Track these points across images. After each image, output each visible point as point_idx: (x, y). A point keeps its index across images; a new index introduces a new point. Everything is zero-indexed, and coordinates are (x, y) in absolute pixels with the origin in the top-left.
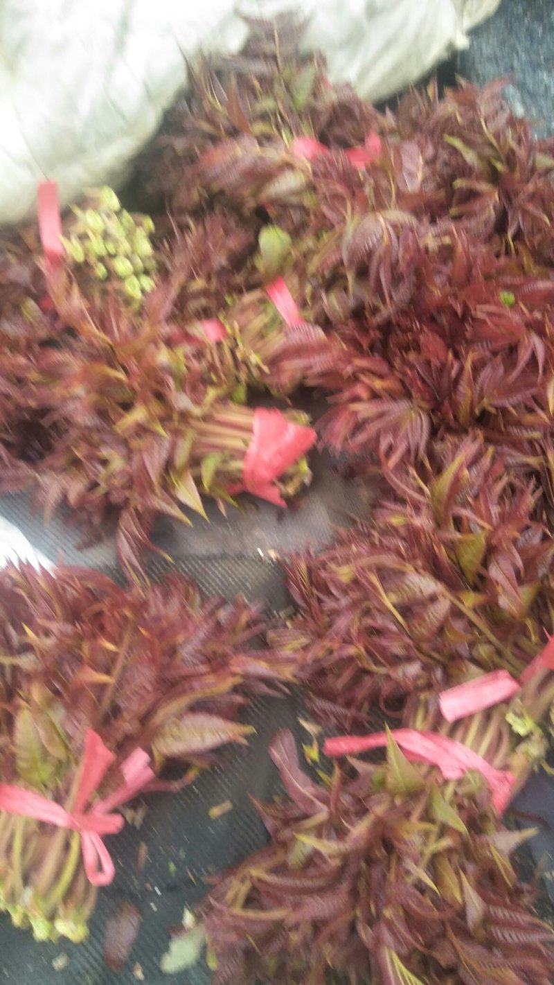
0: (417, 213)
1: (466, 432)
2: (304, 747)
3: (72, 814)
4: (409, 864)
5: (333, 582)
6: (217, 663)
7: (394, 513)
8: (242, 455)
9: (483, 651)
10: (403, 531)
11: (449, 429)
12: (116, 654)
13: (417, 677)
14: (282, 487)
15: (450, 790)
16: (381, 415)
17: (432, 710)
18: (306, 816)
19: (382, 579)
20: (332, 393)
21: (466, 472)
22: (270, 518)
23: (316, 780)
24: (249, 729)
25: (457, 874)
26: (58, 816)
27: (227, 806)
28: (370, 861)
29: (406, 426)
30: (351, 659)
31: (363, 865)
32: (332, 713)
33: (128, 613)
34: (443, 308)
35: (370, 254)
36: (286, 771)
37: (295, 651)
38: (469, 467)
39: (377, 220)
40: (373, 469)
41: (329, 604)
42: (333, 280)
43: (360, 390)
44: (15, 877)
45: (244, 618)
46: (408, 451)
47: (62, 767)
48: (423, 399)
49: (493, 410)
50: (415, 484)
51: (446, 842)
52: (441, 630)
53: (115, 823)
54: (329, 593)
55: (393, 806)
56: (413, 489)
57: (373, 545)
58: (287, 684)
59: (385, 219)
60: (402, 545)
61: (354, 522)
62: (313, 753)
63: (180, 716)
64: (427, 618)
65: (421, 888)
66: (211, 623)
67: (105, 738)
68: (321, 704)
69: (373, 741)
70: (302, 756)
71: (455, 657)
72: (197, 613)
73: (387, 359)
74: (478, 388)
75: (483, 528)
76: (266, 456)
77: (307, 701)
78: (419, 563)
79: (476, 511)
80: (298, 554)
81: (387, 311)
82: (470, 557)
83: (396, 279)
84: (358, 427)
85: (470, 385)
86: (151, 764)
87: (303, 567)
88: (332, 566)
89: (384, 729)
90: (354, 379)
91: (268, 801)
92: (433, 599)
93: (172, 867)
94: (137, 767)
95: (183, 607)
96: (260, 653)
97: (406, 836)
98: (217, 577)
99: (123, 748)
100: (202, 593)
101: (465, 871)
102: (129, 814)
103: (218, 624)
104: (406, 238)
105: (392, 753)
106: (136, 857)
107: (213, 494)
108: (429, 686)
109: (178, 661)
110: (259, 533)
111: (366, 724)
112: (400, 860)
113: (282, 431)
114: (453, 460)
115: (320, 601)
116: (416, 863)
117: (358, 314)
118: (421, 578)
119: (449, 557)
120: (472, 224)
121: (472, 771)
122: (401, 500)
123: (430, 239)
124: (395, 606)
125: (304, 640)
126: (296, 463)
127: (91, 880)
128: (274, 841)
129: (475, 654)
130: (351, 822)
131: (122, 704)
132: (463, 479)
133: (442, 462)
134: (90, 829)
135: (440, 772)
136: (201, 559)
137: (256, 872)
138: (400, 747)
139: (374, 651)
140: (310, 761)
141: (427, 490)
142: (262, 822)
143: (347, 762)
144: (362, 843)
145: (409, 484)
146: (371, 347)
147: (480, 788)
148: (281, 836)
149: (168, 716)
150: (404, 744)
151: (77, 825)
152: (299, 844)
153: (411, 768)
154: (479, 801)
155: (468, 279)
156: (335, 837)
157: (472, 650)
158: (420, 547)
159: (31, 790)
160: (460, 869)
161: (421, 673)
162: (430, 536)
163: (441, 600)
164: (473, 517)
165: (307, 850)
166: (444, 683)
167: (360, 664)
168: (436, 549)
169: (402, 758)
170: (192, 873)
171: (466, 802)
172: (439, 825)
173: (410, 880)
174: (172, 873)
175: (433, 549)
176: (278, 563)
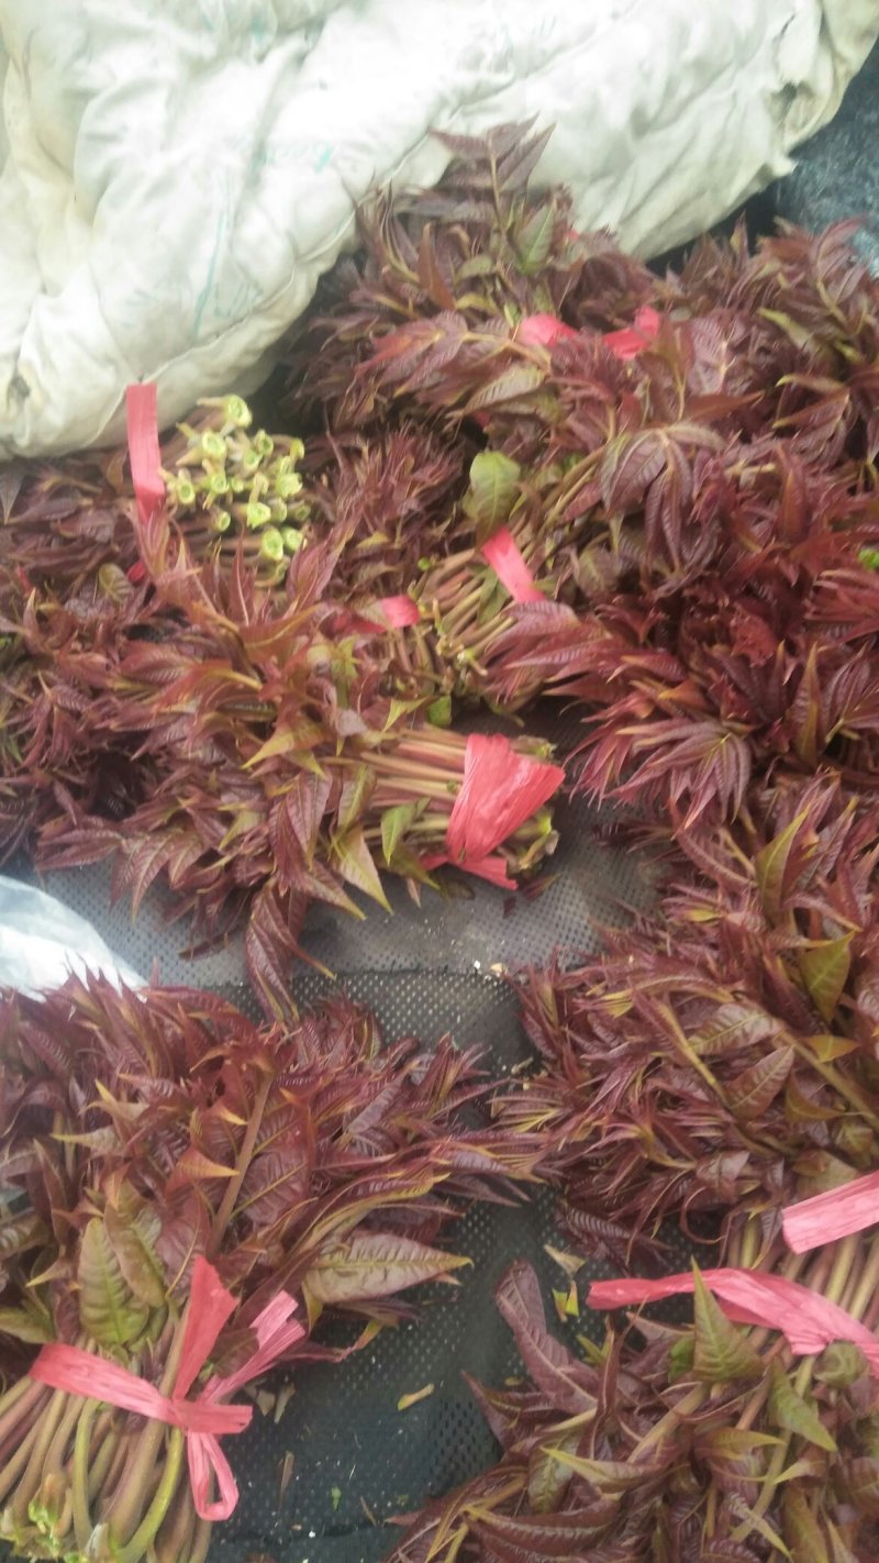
0: (719, 425)
1: (811, 772)
2: (555, 1292)
3: (170, 1396)
4: (738, 1506)
5: (597, 1013)
6: (408, 1149)
7: (695, 902)
8: (447, 807)
9: (852, 1135)
10: (712, 935)
11: (783, 767)
12: (244, 1128)
13: (741, 1178)
14: (511, 859)
15: (804, 1374)
16: (673, 743)
17: (769, 1235)
18: (561, 1415)
19: (679, 1012)
20: (590, 709)
21: (814, 838)
22: (491, 909)
23: (576, 1352)
24: (462, 1261)
25: (821, 1522)
26: (149, 1402)
27: (429, 1389)
28: (672, 1500)
29: (712, 762)
30: (629, 1144)
31: (658, 1502)
32: (602, 1238)
33: (261, 1062)
34: (765, 574)
35: (647, 489)
36: (527, 1337)
37: (534, 1130)
39: (655, 439)
40: (661, 831)
41: (593, 1054)
42: (588, 533)
43: (633, 703)
44: (76, 1503)
45: (451, 1077)
46: (716, 800)
47: (154, 1317)
48: (738, 718)
49: (854, 737)
50: (730, 854)
51: (800, 1469)
52: (780, 1098)
53: (242, 1416)
54: (593, 1036)
55: (706, 1405)
56: (726, 864)
58: (523, 1184)
59: (669, 436)
60: (711, 957)
61: (632, 916)
62: (569, 1304)
63: (347, 1237)
64: (755, 1078)
65: (754, 1542)
66: (399, 1080)
67: (225, 1274)
68: (581, 1220)
69: (669, 1287)
70: (551, 1309)
71: (806, 1146)
72: (376, 1066)
73: (676, 652)
74: (829, 701)
75: (845, 930)
76: (484, 811)
77: (558, 1217)
78: (741, 986)
79: (832, 900)
80: (539, 970)
81: (674, 580)
82: (826, 976)
83: (690, 530)
84: (634, 763)
85: (814, 695)
86: (300, 1314)
87: (547, 989)
88: (596, 989)
89: (690, 1269)
90: (624, 686)
91: (495, 1384)
92: (765, 1046)
93: (336, 1493)
94: (277, 1322)
95: (353, 1055)
96: (479, 1134)
97: (731, 1455)
98: (406, 1006)
99: (254, 1289)
100: (381, 1029)
101: (836, 1522)
102: (265, 1400)
103: (408, 1077)
104: (704, 463)
105: (702, 1307)
106: (277, 1476)
107: (401, 872)
108: (762, 1194)
109: (344, 1138)
110: (472, 933)
111: (659, 1258)
112: (721, 1496)
113: (509, 771)
114: (791, 819)
115: (576, 1048)
116: (751, 1507)
117: (628, 583)
118: (746, 1013)
119: (792, 980)
120: (809, 442)
121: (840, 1341)
122: (707, 882)
123: (742, 466)
124: (702, 1058)
125: (552, 1113)
126: (533, 819)
127: (202, 1515)
128: (505, 1457)
129: (838, 1140)
130: (636, 1429)
131: (254, 1214)
132: (810, 847)
133: (775, 821)
134: (201, 1428)
135: (787, 1344)
136: (382, 974)
137: (476, 1510)
138: (717, 1297)
139: (668, 1132)
140: (564, 1319)
141: (750, 866)
142: (485, 1419)
143: (627, 1321)
144: (655, 1465)
145: (718, 855)
146: (651, 635)
147: (857, 1376)
148: (517, 1448)
149: (328, 1235)
150: (723, 1293)
151: (180, 1417)
152: (549, 1461)
153: (738, 1336)
154: (855, 1395)
155: (805, 528)
156: (610, 1454)
157: (833, 1133)
158: (741, 959)
159: (105, 1357)
160: (827, 1515)
161: (748, 1171)
162: (757, 943)
163: (780, 1049)
164: (828, 911)
165: (563, 1474)
166: (788, 1191)
167: (646, 1156)
168: (768, 964)
169: (721, 1316)
170: (370, 1506)
171: (833, 1396)
172: (787, 1436)
173: (740, 1534)
174: (336, 1503)
175: (763, 964)
176: (507, 984)
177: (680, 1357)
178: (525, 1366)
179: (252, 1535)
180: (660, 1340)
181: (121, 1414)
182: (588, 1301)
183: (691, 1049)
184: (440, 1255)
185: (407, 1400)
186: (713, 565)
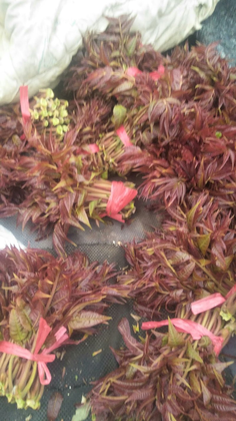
0: (180, 99)
1: (202, 191)
2: (133, 325)
3: (34, 353)
4: (178, 376)
5: (145, 254)
6: (95, 290)
7: (171, 225)
8: (106, 201)
9: (209, 284)
10: (175, 234)
11: (194, 190)
12: (53, 285)
13: (181, 296)
14: (123, 215)
15: (196, 344)
16: (166, 184)
17: (188, 310)
18: (134, 356)
19: (166, 254)
20: (144, 175)
21: (201, 208)
22: (118, 228)
23: (138, 340)
24: (109, 318)
25: (199, 380)
26: (28, 355)
27: (100, 351)
28: (162, 375)
29: (176, 189)
30: (153, 288)
31: (158, 376)
32: (145, 312)
33: (57, 268)
34: (191, 139)
35: (160, 116)
36: (126, 337)
37: (128, 284)
38: (203, 206)
39: (163, 102)
40: (162, 207)
41: (143, 265)
42: (144, 127)
43: (156, 173)
44: (9, 381)
45: (107, 271)
46: (177, 198)
47: (29, 334)
48: (183, 177)
49: (213, 182)
50: (180, 213)
51: (194, 367)
52: (191, 275)
53: (52, 358)
54: (143, 260)
55: (171, 352)
56: (179, 215)
57: (162, 239)
58: (125, 298)
59: (166, 101)
60: (174, 240)
61: (154, 230)
62: (137, 329)
63: (80, 312)
64: (185, 270)
65: (182, 385)
66: (93, 272)
67: (48, 322)
68: (140, 307)
69: (162, 323)
70: (132, 330)
71: (198, 287)
72: (87, 269)
73: (167, 159)
74: (206, 173)
75: (209, 232)
76: (116, 201)
77: (134, 306)
78: (182, 247)
79: (206, 224)
80: (130, 243)
81: (167, 140)
82: (204, 244)
83: (171, 127)
84: (155, 189)
85: (203, 171)
86: (67, 332)
87: (132, 248)
88: (145, 248)
89: (167, 319)
90: (153, 169)
91: (118, 349)
92: (188, 262)
93: (76, 377)
94: (61, 334)
95: (81, 266)
96: (114, 286)
97: (176, 364)
98: (95, 253)
99: (55, 326)
100: (89, 259)
101: (202, 380)
102: (58, 355)
103: (96, 272)
104: (175, 109)
105: (170, 329)
106: (61, 373)
107: (94, 218)
108: (186, 300)
109: (79, 287)
110: (113, 234)
111: (160, 316)
112: (174, 374)
113: (123, 191)
114: (196, 204)
115: (139, 263)
116: (182, 376)
117: (155, 141)
118: (183, 253)
119: (195, 245)
120: (204, 103)
121: (205, 336)
122: (174, 220)
123: (186, 110)
124: (172, 265)
125: (133, 280)
126: (129, 204)
127: (42, 383)
128: (120, 366)
129: (206, 286)
130: (153, 358)
131: (55, 307)
132: (200, 211)
133: (192, 205)
134: (41, 361)
135: (191, 337)
136: (89, 245)
137: (113, 380)
138: (174, 326)
139: (163, 285)
140: (135, 332)
141: (185, 216)
142: (115, 358)
143: (151, 332)
144: (158, 367)
145: (177, 213)
146: (161, 155)
147: (209, 344)
148: (123, 364)
149: (75, 312)
150: (176, 325)
151: (36, 359)
152: (131, 368)
153: (179, 335)
154: (208, 349)
155: (202, 126)
156: (146, 365)
157: (205, 284)
158: (182, 240)
159: (16, 344)
160: (200, 379)
161: (183, 294)
162: (186, 236)
163: (191, 263)
164: (205, 227)
165: (135, 370)
166: (193, 299)
167: (157, 290)
168: (189, 241)
169: (175, 330)
170: (85, 380)
171: (203, 350)
172: (191, 359)
173: (179, 383)
174: (76, 380)
175: (188, 242)
176: (122, 247)
177: (165, 341)
178: (125, 344)
179: (55, 388)
180: (160, 337)
181: (21, 359)
182: (142, 328)
183: (169, 263)
184: (103, 317)
185: (95, 354)
186: (177, 136)
